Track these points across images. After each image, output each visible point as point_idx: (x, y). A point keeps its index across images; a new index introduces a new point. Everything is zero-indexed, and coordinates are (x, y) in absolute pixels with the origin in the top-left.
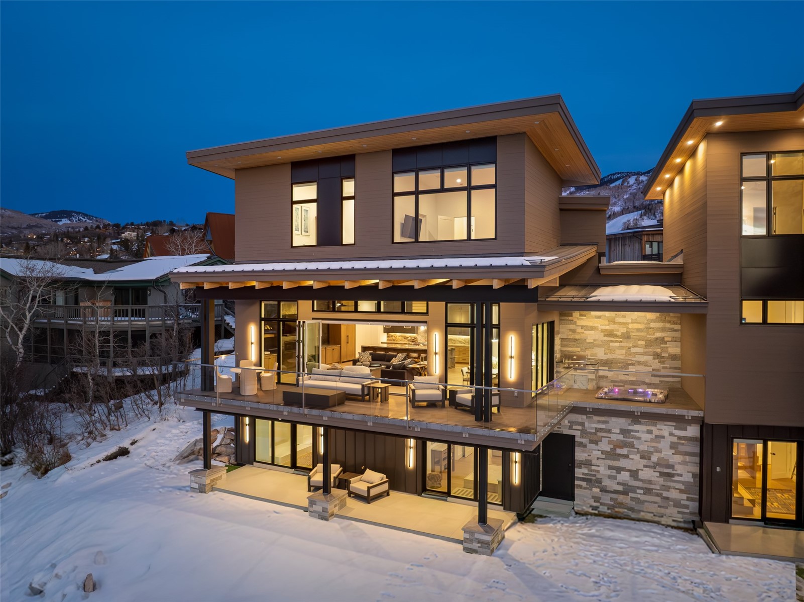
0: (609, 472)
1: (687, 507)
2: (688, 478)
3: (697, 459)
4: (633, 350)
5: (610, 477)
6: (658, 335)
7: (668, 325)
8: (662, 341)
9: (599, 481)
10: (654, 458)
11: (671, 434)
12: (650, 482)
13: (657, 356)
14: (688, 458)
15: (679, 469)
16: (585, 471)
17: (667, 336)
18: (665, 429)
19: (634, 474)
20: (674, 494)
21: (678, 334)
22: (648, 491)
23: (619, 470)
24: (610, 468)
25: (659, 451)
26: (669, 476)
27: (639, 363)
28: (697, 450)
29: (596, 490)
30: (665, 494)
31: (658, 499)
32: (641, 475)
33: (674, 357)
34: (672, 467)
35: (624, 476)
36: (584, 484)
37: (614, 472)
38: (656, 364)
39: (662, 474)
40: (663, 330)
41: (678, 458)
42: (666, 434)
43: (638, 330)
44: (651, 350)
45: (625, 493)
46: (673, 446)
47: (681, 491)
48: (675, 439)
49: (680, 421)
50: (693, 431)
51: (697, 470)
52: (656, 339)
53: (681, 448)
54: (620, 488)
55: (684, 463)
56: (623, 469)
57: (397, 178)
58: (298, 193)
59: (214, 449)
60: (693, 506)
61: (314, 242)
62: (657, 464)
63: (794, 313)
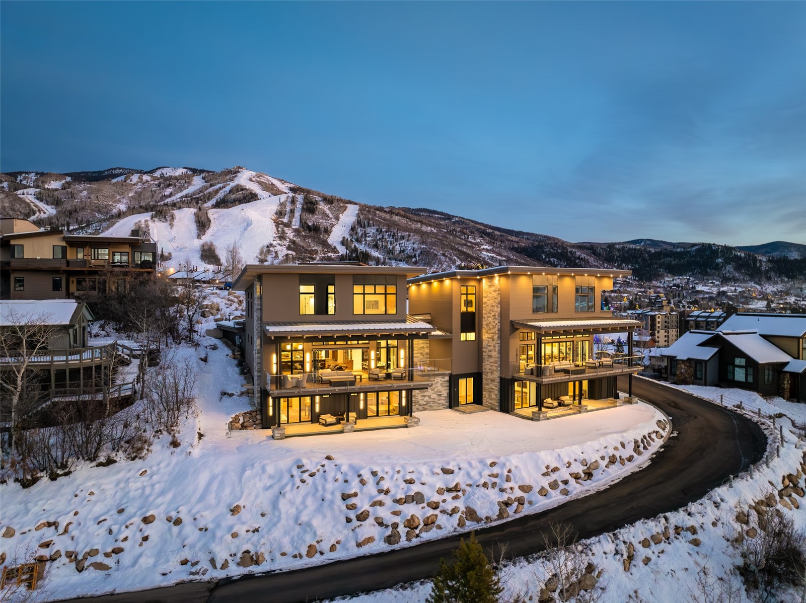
1: (445, 405)
2: (446, 395)
3: (448, 388)
5: (422, 400)
6: (422, 345)
7: (425, 342)
10: (436, 390)
11: (441, 380)
12: (434, 399)
13: (421, 354)
14: (446, 388)
15: (443, 392)
17: (425, 346)
18: (439, 380)
19: (429, 397)
20: (442, 402)
21: (428, 345)
22: (434, 402)
23: (424, 396)
24: (422, 396)
25: (437, 387)
26: (441, 395)
28: (448, 385)
29: (417, 405)
30: (439, 402)
31: (437, 405)
32: (432, 397)
33: (427, 354)
34: (441, 392)
35: (427, 398)
37: (423, 398)
38: (421, 357)
39: (438, 395)
40: (423, 343)
41: (443, 388)
44: (419, 352)
45: (427, 404)
46: (441, 384)
47: (444, 400)
48: (442, 382)
49: (443, 375)
50: (447, 378)
51: (448, 391)
52: (421, 347)
53: (444, 385)
54: (425, 403)
55: (444, 390)
57: (355, 287)
58: (303, 289)
59: (242, 425)
60: (447, 404)
61: (313, 313)
62: (436, 392)
63: (471, 336)
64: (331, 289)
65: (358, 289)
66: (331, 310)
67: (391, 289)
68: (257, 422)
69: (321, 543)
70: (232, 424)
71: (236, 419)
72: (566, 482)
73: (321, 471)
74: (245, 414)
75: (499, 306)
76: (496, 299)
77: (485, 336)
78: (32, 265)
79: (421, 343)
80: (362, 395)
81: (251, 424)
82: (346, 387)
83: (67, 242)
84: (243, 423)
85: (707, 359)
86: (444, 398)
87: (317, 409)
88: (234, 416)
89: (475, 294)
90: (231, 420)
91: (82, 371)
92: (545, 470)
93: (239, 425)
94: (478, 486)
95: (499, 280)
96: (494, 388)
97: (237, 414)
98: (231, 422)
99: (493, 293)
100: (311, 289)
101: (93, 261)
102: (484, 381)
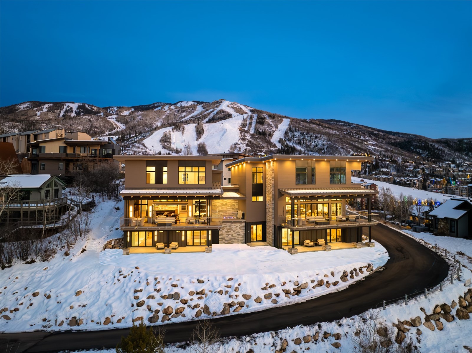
0: (226, 236)
1: (242, 241)
2: (243, 235)
3: (244, 230)
4: (228, 207)
5: (227, 237)
6: (233, 204)
7: (235, 201)
8: (234, 205)
9: (224, 238)
10: (236, 231)
11: (239, 226)
12: (235, 237)
13: (233, 209)
14: (243, 230)
15: (241, 233)
16: (221, 236)
17: (235, 204)
18: (238, 225)
19: (232, 235)
20: (240, 239)
21: (237, 203)
22: (235, 239)
23: (229, 235)
24: (227, 235)
25: (237, 229)
26: (239, 234)
27: (229, 211)
28: (244, 228)
30: (238, 239)
31: (237, 240)
32: (233, 235)
33: (237, 209)
34: (239, 233)
35: (230, 236)
36: (221, 239)
38: (233, 211)
39: (238, 235)
40: (234, 202)
41: (241, 231)
42: (238, 226)
43: (229, 203)
44: (232, 207)
45: (230, 240)
46: (240, 228)
47: (241, 238)
48: (240, 227)
49: (241, 222)
50: (243, 224)
51: (244, 233)
52: (233, 205)
54: (229, 239)
55: (242, 231)
56: (230, 235)
57: (179, 168)
58: (149, 169)
59: (113, 246)
60: (244, 240)
61: (154, 183)
62: (237, 232)
63: (260, 199)
64: (165, 169)
65: (181, 169)
66: (165, 181)
67: (202, 169)
68: (122, 245)
69: (114, 317)
70: (107, 245)
71: (110, 243)
72: (278, 295)
73: (130, 275)
74: (116, 240)
75: (273, 180)
76: (271, 175)
77: (268, 199)
78: (48, 157)
79: (233, 202)
80: (183, 232)
81: (118, 246)
82: (165, 227)
83: (66, 144)
84: (113, 245)
85: (457, 218)
86: (241, 237)
87: (156, 239)
88: (109, 241)
89: (263, 172)
90: (107, 243)
91: (37, 213)
92: (264, 286)
93: (111, 246)
94: (215, 292)
95: (273, 164)
96: (271, 231)
97: (111, 240)
98: (106, 244)
99: (270, 172)
100: (153, 169)
101: (82, 154)
102: (267, 227)
